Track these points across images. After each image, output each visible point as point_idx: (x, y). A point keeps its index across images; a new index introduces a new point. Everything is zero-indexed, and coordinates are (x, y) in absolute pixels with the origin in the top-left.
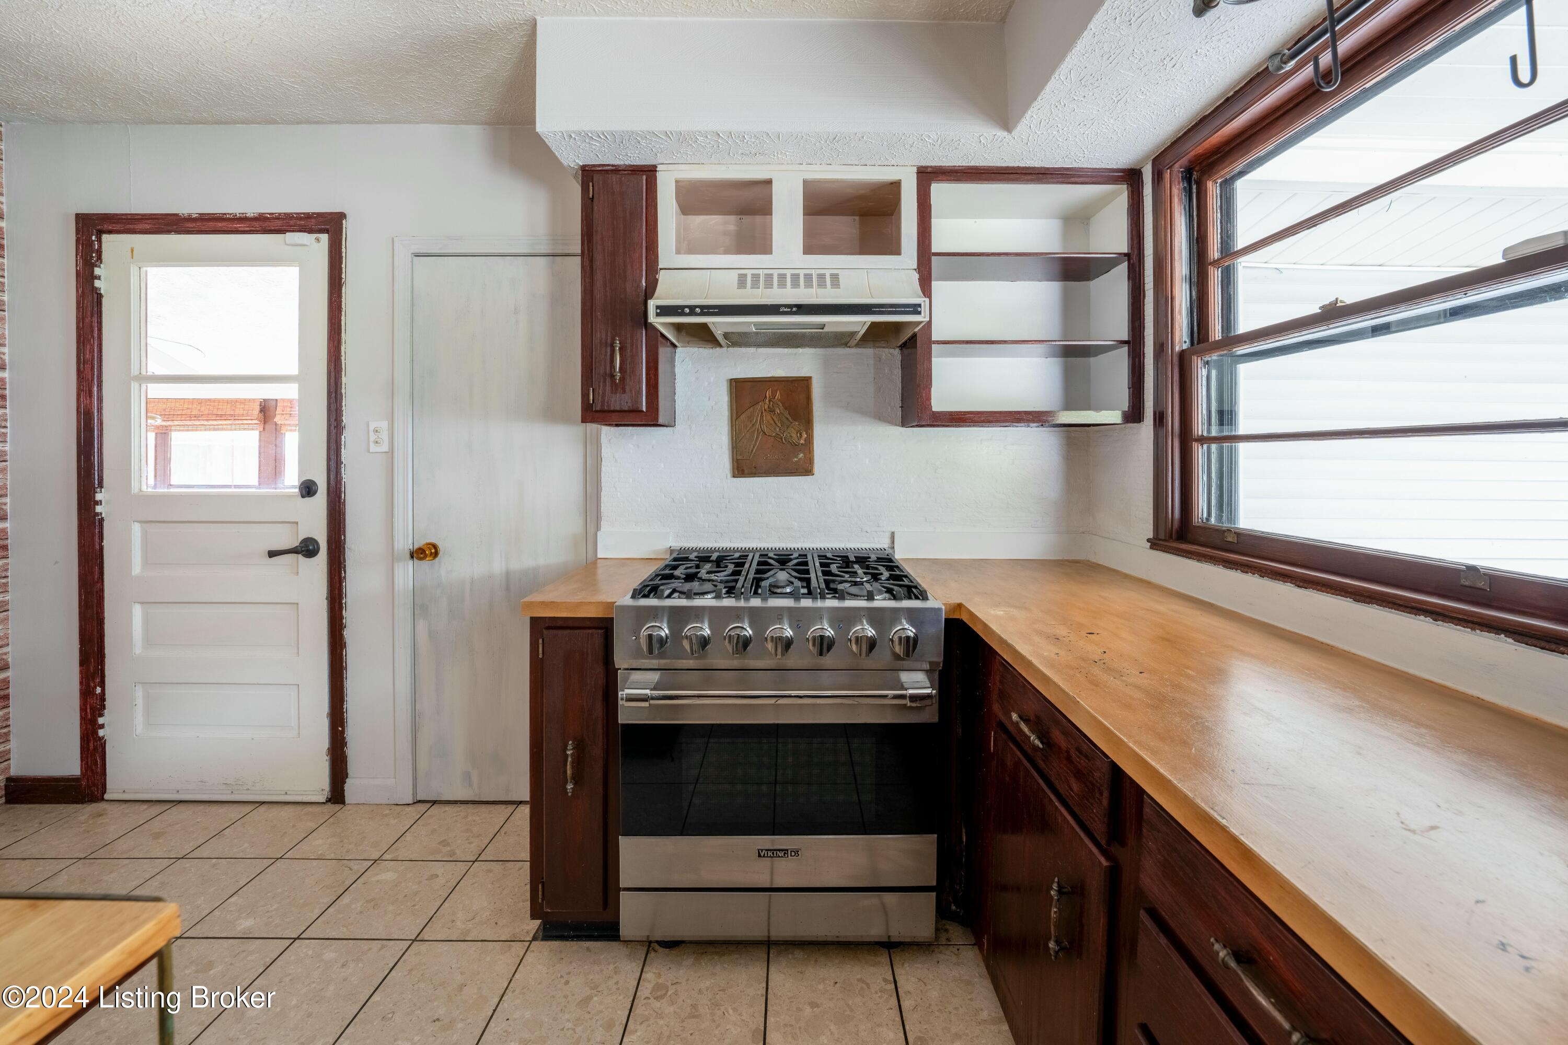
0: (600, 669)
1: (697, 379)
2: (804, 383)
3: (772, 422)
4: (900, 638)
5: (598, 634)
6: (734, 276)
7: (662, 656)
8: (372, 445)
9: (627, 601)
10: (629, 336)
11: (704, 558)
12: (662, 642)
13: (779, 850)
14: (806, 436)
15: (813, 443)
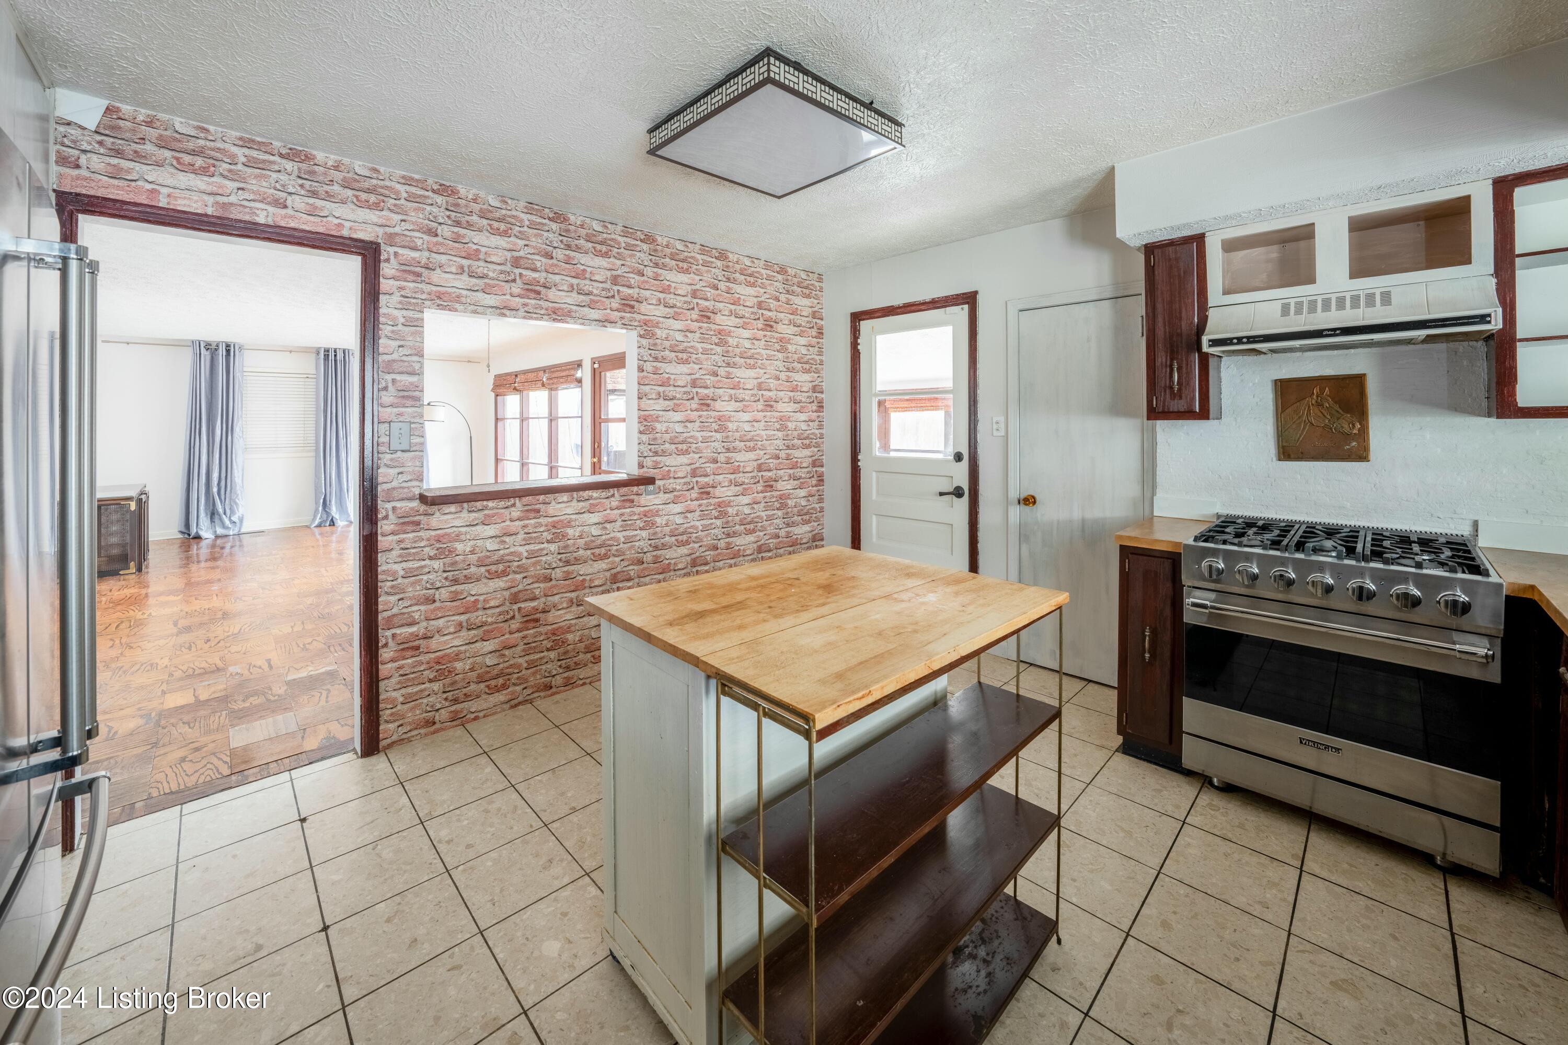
0: (1169, 585)
1: (1242, 381)
2: (1358, 381)
3: (1321, 415)
4: (1446, 602)
5: (1167, 564)
6: (1277, 306)
7: (1217, 581)
8: (995, 431)
9: (1191, 542)
10: (1184, 359)
11: (1250, 523)
12: (1220, 572)
13: (1321, 744)
14: (1359, 426)
15: (1368, 433)
